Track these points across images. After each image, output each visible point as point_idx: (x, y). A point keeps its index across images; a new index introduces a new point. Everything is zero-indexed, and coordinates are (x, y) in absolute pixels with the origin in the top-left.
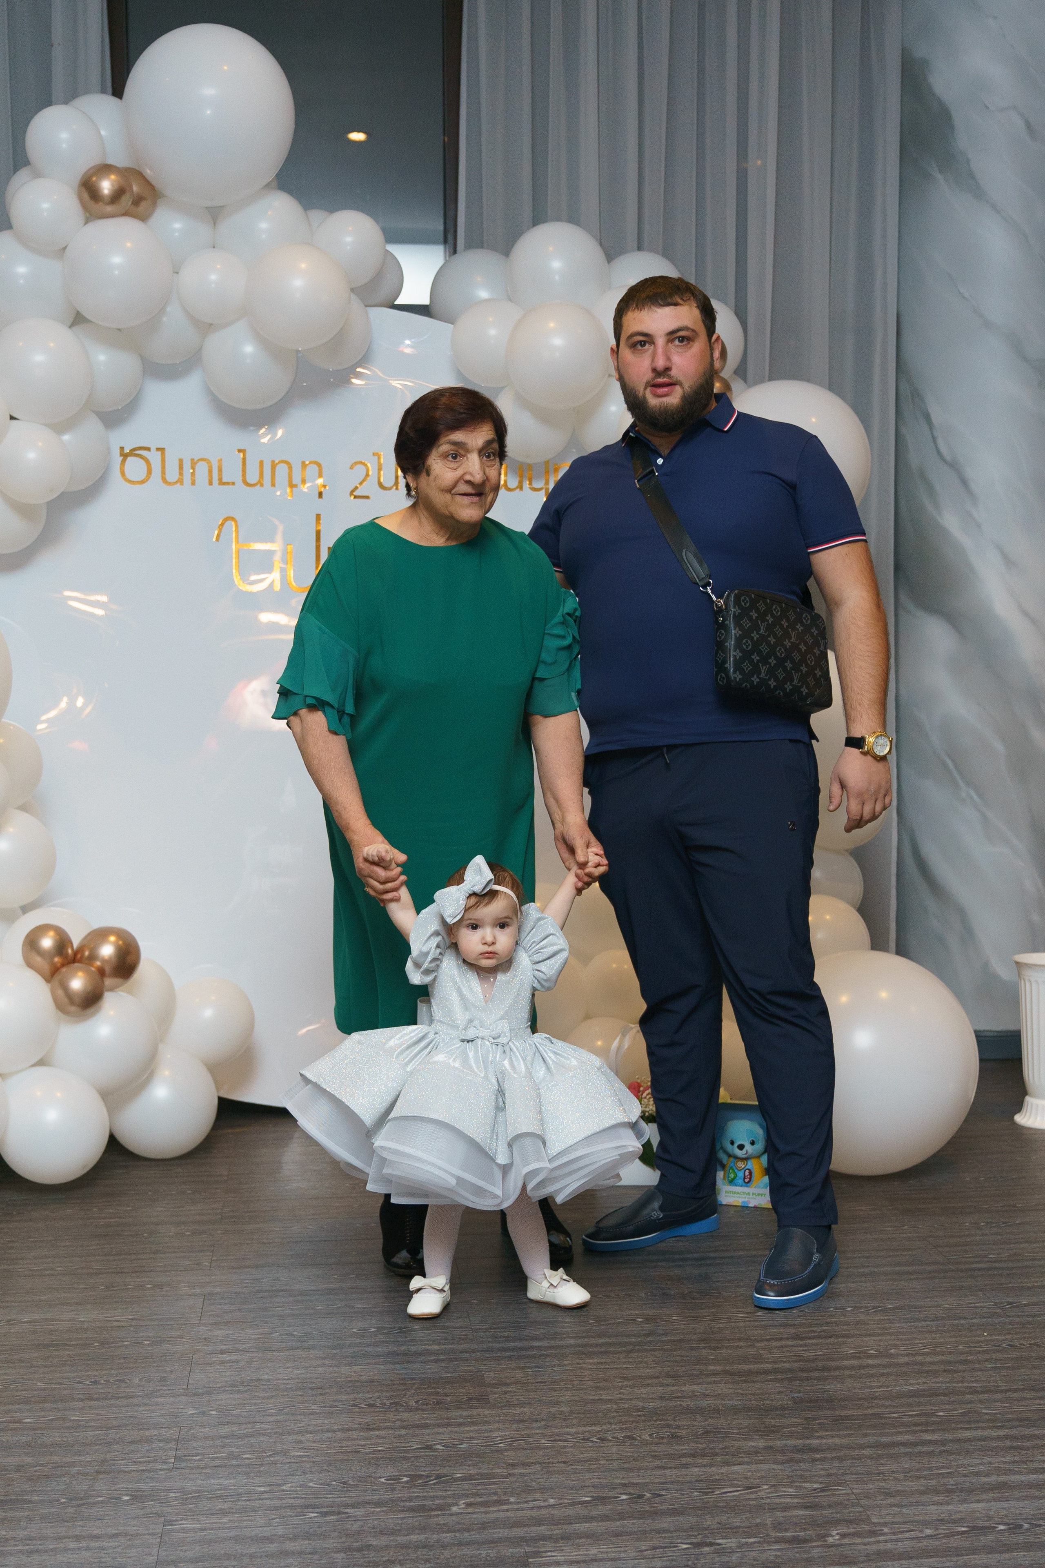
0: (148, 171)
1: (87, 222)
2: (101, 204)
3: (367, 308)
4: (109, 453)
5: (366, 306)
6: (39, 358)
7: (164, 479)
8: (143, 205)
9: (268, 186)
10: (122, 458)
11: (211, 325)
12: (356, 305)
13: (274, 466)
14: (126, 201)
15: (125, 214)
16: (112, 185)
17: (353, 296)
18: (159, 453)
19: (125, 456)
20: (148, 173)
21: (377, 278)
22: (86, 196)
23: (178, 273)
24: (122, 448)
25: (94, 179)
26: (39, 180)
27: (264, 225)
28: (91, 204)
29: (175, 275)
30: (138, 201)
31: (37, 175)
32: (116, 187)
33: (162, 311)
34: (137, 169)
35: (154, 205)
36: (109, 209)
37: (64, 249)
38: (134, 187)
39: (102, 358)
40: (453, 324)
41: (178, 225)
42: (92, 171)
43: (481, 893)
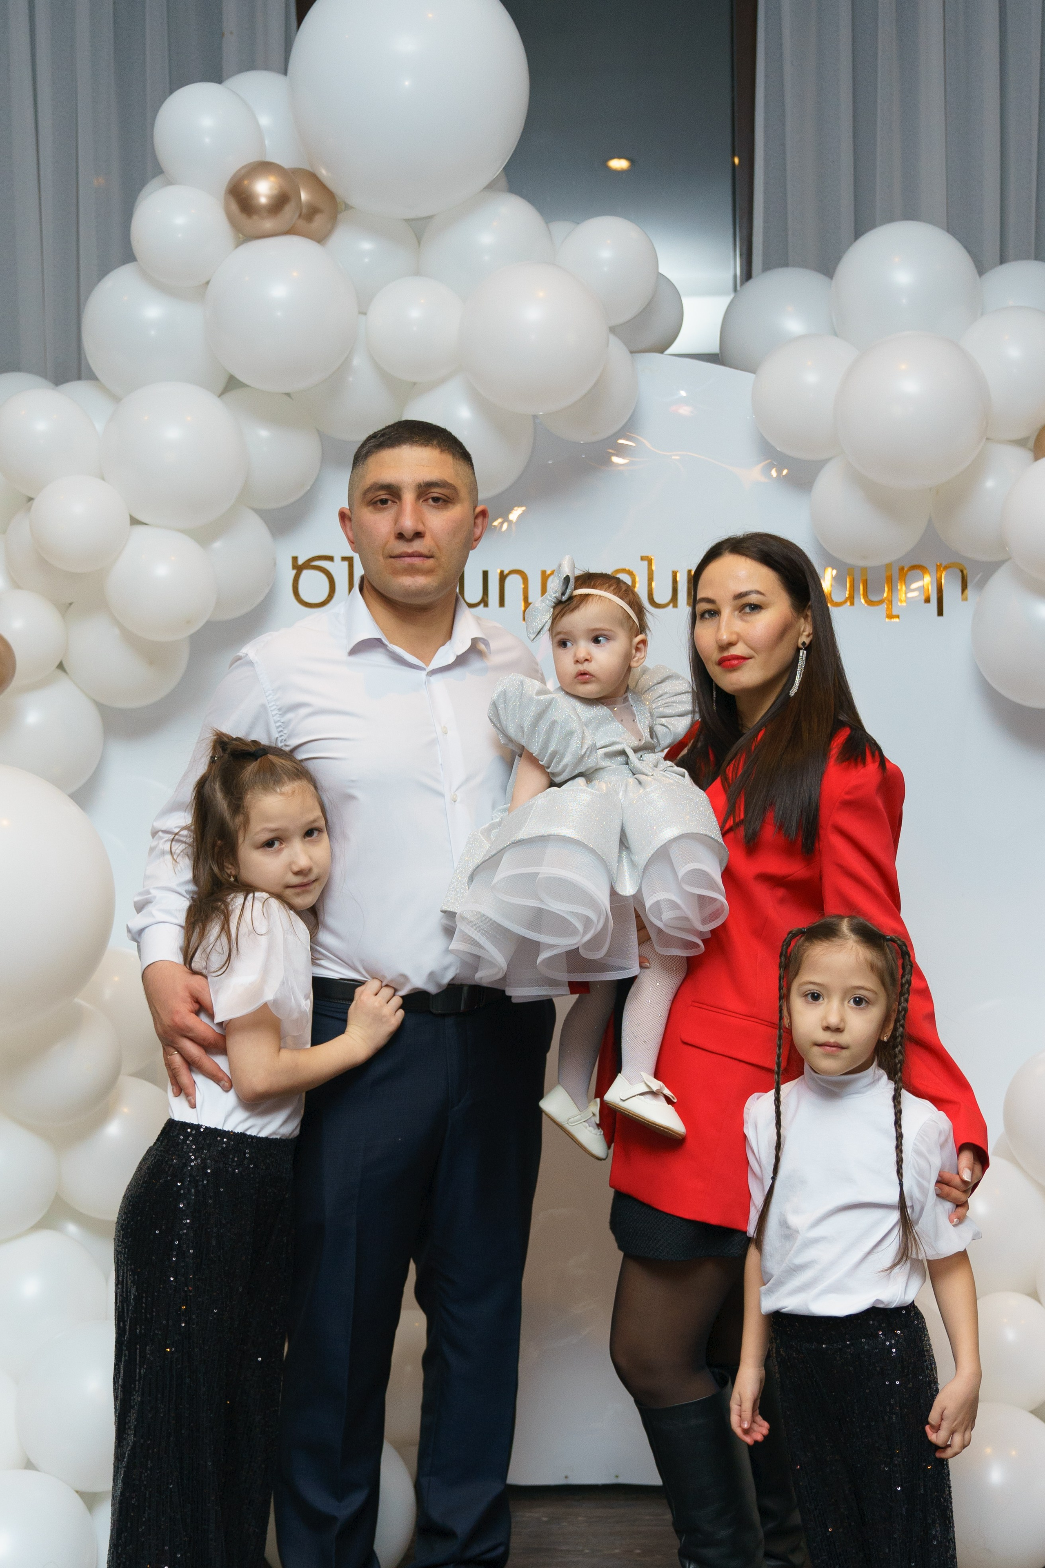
0: (324, 172)
1: (238, 243)
2: (256, 218)
3: (633, 354)
4: (276, 565)
5: (631, 352)
6: (173, 435)
8: (319, 221)
9: (491, 187)
10: (294, 571)
11: (415, 384)
12: (617, 349)
13: (503, 577)
14: (289, 214)
15: (292, 232)
16: (272, 190)
17: (613, 340)
18: (345, 564)
19: (298, 569)
20: (323, 173)
21: (647, 311)
22: (236, 207)
23: (365, 314)
24: (295, 559)
25: (247, 182)
27: (486, 239)
28: (242, 219)
29: (362, 317)
30: (311, 213)
31: (169, 183)
32: (277, 192)
33: (345, 366)
34: (309, 169)
35: (334, 218)
36: (269, 224)
37: (208, 283)
38: (304, 196)
39: (264, 433)
40: (755, 373)
41: (367, 245)
42: (243, 172)
43: (564, 598)
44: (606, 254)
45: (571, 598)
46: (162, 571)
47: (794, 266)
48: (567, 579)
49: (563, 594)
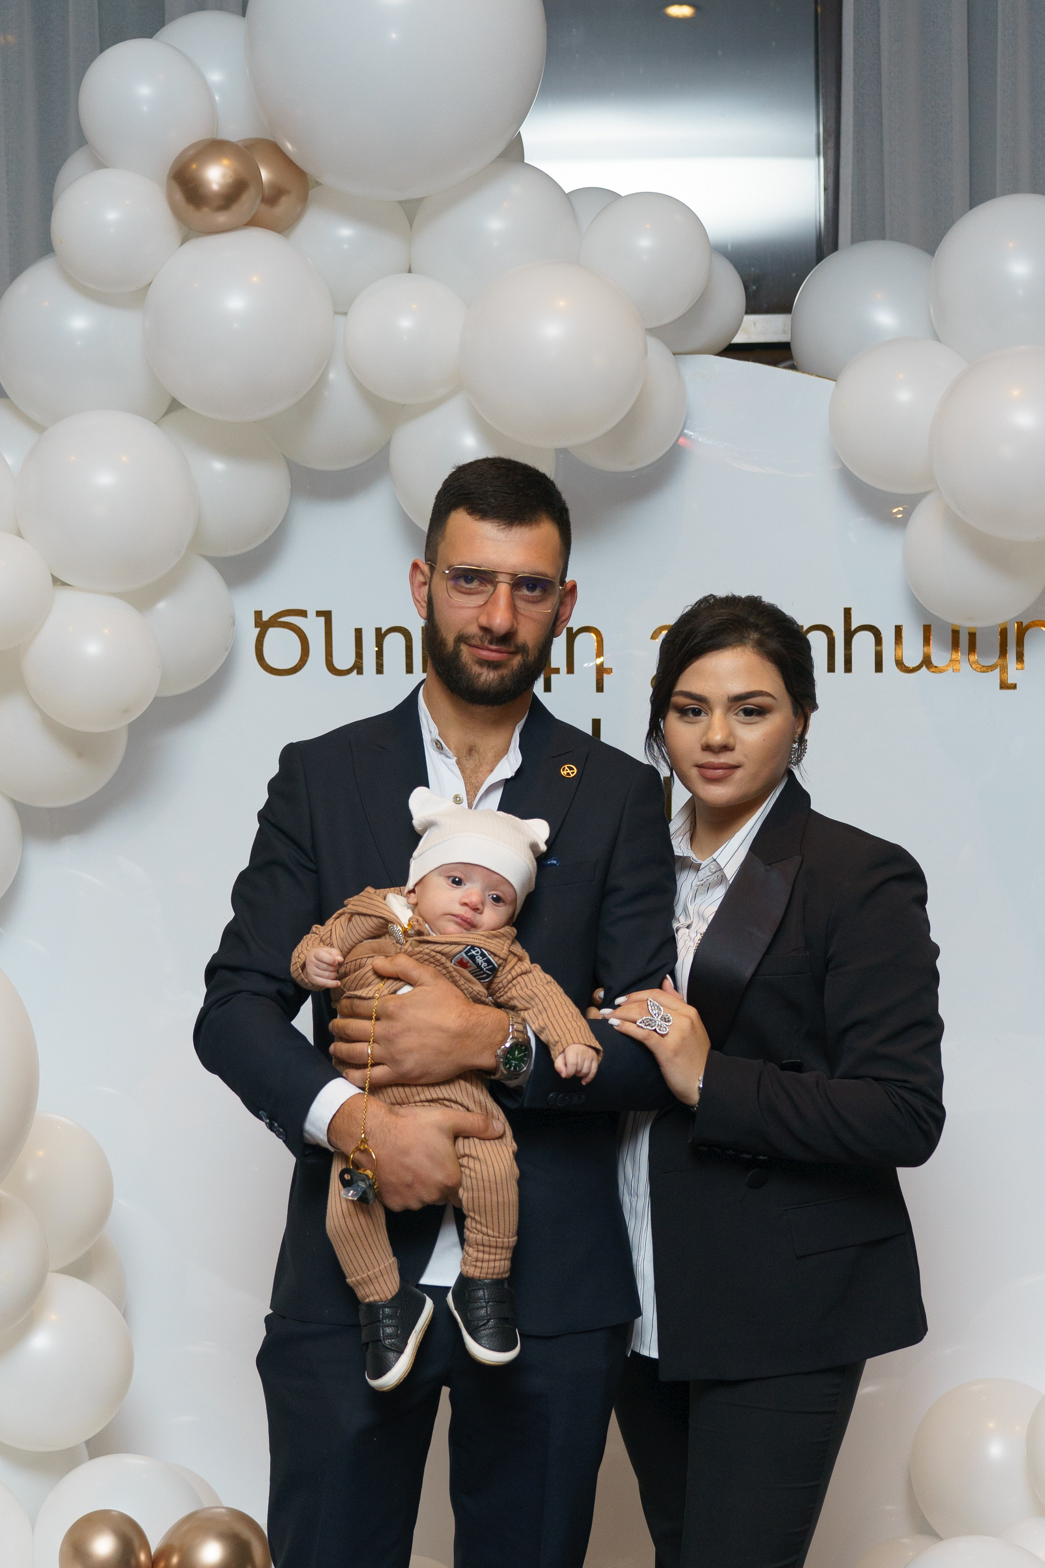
0: (289, 146)
1: (184, 240)
2: (206, 210)
3: (679, 358)
4: (234, 623)
5: (677, 354)
6: (105, 479)
7: (331, 668)
8: (285, 204)
9: (502, 157)
10: (258, 629)
11: (404, 405)
14: (248, 202)
15: (253, 222)
16: (224, 176)
17: (653, 344)
18: (322, 619)
19: (263, 625)
20: (289, 147)
21: (698, 306)
22: (179, 196)
23: (344, 315)
24: (258, 614)
25: (194, 166)
26: (101, 174)
27: (495, 224)
28: (190, 211)
29: (340, 319)
30: (275, 195)
31: (99, 163)
32: (229, 180)
33: (320, 385)
34: (272, 139)
35: (304, 200)
36: (222, 218)
37: (147, 285)
38: (265, 175)
39: (218, 466)
40: (835, 381)
41: (346, 232)
42: (191, 152)
44: (645, 242)
47: (892, 239)
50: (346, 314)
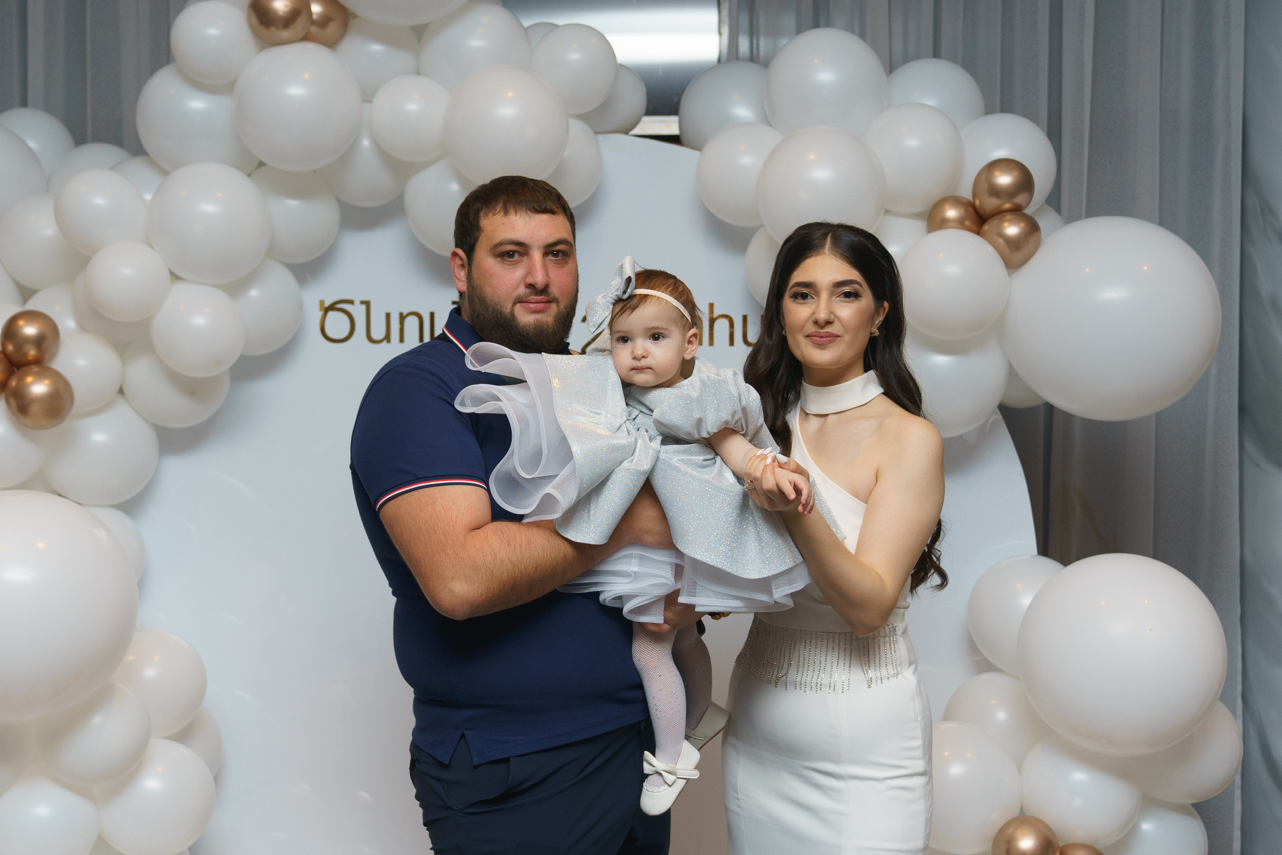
1: (260, 49)
2: (273, 29)
3: (601, 137)
4: (304, 308)
5: (597, 133)
6: (209, 208)
8: (333, 28)
14: (300, 24)
15: (306, 38)
16: (287, 6)
17: (580, 125)
21: (611, 100)
22: (255, 20)
27: (476, 43)
28: (263, 30)
29: (367, 105)
30: (323, 22)
32: (290, 7)
33: (352, 149)
35: (345, 26)
36: (285, 34)
37: (234, 81)
38: (315, 9)
40: (700, 151)
41: (375, 47)
43: (625, 296)
45: (631, 297)
46: (199, 321)
48: (629, 280)
49: (625, 292)
50: (370, 102)
